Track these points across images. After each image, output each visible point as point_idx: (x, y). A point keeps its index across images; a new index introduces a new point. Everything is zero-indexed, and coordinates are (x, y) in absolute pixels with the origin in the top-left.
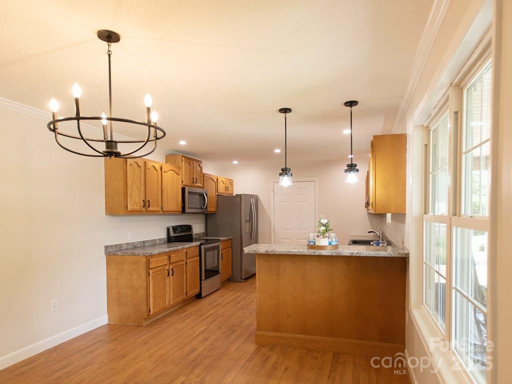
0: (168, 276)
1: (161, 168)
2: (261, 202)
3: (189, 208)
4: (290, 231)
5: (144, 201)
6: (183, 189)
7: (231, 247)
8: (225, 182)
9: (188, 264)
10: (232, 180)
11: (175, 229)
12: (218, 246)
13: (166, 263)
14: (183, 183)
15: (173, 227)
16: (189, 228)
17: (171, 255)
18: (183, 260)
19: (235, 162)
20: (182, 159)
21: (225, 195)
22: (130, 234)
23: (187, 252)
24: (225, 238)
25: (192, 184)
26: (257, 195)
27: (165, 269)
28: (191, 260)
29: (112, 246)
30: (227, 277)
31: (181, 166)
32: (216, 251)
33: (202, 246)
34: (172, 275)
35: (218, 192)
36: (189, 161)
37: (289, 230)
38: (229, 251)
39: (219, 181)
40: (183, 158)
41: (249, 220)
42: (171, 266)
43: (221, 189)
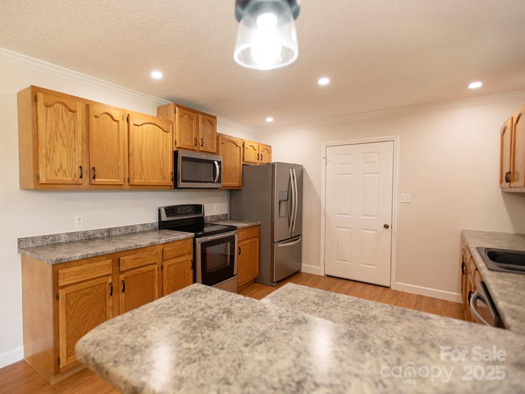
0: (111, 294)
1: (127, 119)
2: (308, 175)
3: (183, 181)
4: (350, 216)
5: (81, 167)
6: (176, 154)
7: (259, 237)
8: (256, 148)
9: (165, 268)
10: (270, 147)
11: (170, 210)
12: (233, 237)
13: (110, 272)
14: (176, 144)
15: (165, 208)
16: (198, 208)
17: (122, 258)
18: (155, 264)
19: (270, 120)
20: (175, 110)
21: (258, 164)
22: (79, 220)
23: (163, 249)
24: (246, 225)
25: (195, 148)
26: (302, 166)
27: (105, 283)
28: (172, 261)
29: (33, 239)
30: (249, 277)
31: (173, 120)
32: (229, 244)
33: (198, 239)
34: (123, 291)
35: (245, 160)
36: (190, 113)
37: (348, 214)
38: (256, 241)
39: (246, 146)
40: (177, 108)
41: (286, 199)
42: (122, 277)
43: (251, 157)
